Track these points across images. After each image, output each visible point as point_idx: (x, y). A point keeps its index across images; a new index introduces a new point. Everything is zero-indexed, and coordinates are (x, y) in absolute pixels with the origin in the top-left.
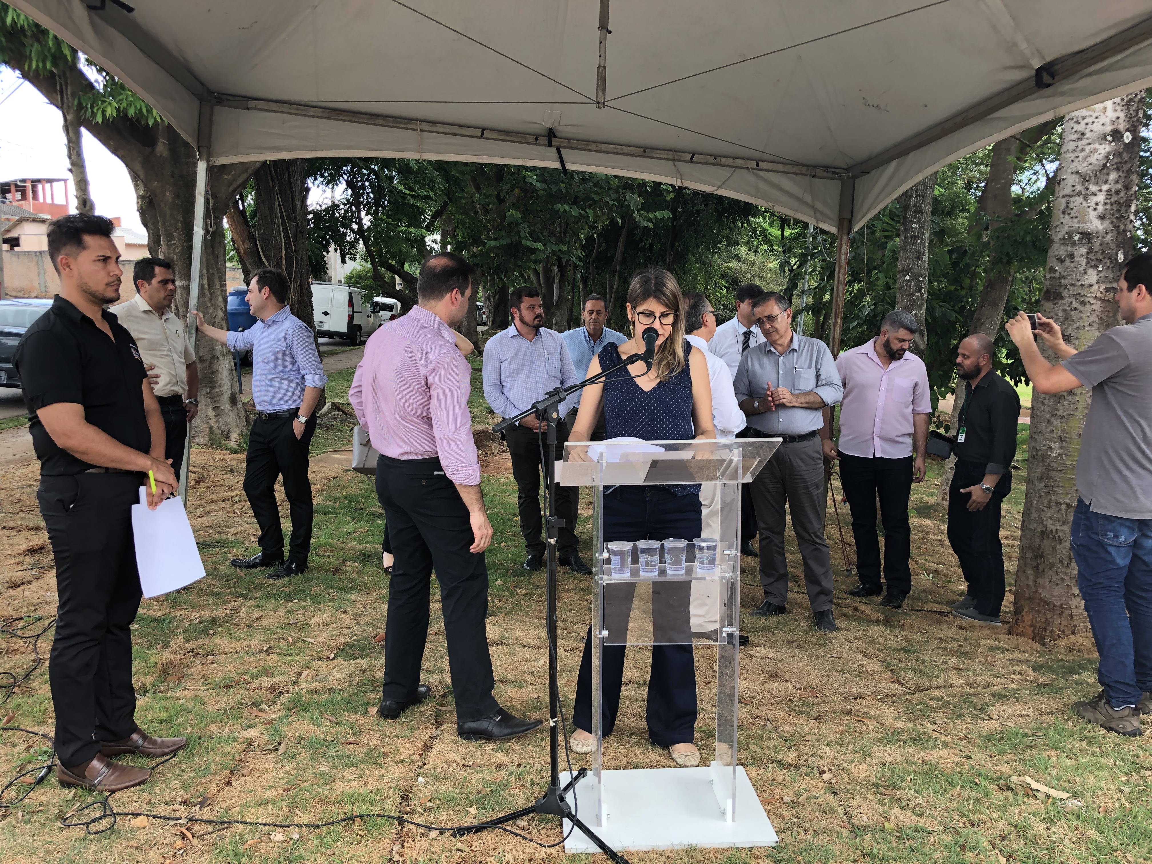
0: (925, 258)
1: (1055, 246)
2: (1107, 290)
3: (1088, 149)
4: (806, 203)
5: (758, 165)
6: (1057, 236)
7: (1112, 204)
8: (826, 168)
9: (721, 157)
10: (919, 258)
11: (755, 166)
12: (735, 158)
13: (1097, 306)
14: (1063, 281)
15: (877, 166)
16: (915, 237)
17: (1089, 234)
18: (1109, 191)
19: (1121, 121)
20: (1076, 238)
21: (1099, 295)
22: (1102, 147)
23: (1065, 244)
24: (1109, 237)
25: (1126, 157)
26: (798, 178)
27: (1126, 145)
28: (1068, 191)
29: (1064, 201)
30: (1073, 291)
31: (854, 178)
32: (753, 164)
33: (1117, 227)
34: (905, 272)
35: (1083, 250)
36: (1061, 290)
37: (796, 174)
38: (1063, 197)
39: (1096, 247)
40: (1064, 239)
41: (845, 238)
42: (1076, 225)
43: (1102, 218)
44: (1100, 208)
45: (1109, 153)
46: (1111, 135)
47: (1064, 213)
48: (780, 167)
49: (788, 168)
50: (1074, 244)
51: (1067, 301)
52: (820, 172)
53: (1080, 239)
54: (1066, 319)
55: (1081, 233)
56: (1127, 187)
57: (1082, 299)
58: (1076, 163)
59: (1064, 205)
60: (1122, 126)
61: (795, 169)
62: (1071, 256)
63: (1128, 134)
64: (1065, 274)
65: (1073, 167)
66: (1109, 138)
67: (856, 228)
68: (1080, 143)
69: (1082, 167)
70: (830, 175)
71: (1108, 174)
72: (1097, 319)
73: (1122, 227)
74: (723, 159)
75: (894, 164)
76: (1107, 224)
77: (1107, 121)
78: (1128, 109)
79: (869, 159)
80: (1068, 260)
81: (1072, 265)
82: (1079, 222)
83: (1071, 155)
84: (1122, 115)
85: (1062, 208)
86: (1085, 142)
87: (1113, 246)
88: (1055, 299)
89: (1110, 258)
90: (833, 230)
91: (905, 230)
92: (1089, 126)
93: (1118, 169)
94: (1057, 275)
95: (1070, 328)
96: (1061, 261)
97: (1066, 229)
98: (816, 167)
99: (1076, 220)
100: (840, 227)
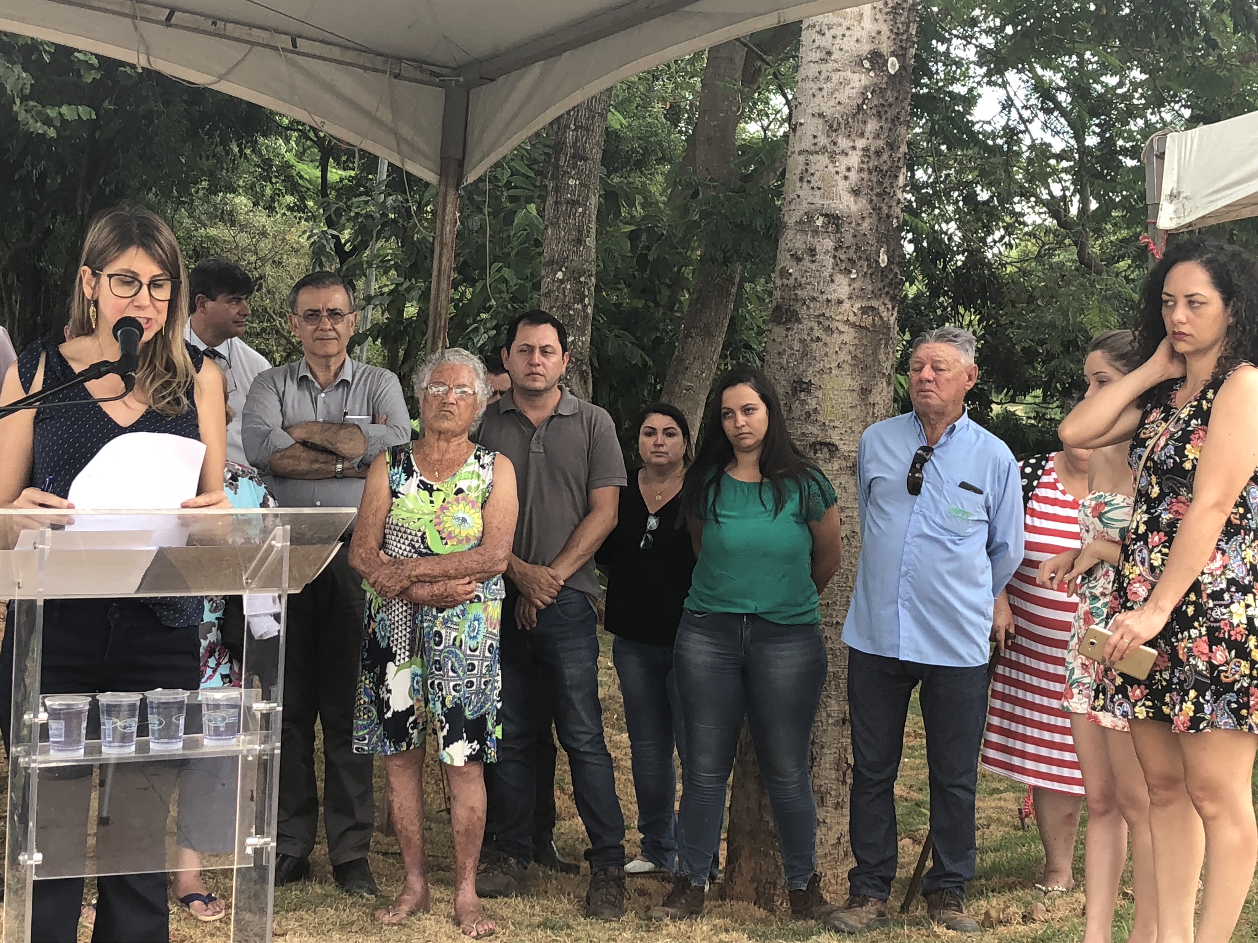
0: (591, 242)
1: (789, 234)
2: (864, 310)
3: (835, 77)
4: (381, 124)
5: (294, 45)
6: (791, 219)
7: (870, 172)
8: (420, 63)
9: (227, 21)
10: (579, 241)
11: (290, 47)
12: (252, 26)
13: (849, 335)
14: (799, 292)
15: (506, 71)
16: (574, 203)
17: (838, 218)
18: (866, 150)
19: (884, 38)
20: (819, 223)
21: (852, 319)
22: (856, 77)
23: (803, 231)
24: (866, 225)
25: (890, 96)
26: (370, 76)
27: (890, 76)
28: (807, 144)
29: (801, 159)
30: (816, 309)
31: (468, 87)
32: (285, 41)
33: (877, 209)
34: (555, 264)
35: (828, 243)
36: (797, 306)
37: (365, 68)
38: (800, 153)
39: (848, 239)
40: (800, 222)
41: (451, 192)
42: (818, 202)
43: (856, 192)
44: (854, 176)
45: (866, 88)
46: (870, 60)
47: (801, 179)
48: (336, 53)
49: (349, 56)
50: (816, 232)
51: (806, 324)
52: (407, 69)
53: (825, 225)
54: (804, 354)
55: (826, 216)
56: (892, 146)
57: (827, 323)
58: (818, 100)
59: (801, 167)
60: (885, 47)
61: (364, 59)
62: (812, 252)
63: (892, 60)
64: (803, 281)
65: (813, 106)
66: (867, 64)
67: (471, 179)
68: (824, 67)
69: (828, 108)
70: (426, 77)
71: (865, 123)
72: (848, 358)
73: (885, 210)
74: (230, 26)
75: (536, 69)
76: (863, 202)
77: (863, 35)
78: (894, 20)
79: (494, 56)
80: (807, 258)
81: (813, 266)
82: (823, 196)
83: (811, 84)
84: (885, 29)
85: (798, 172)
86: (830, 66)
87: (872, 240)
88: (788, 321)
89: (867, 260)
90: (430, 177)
91: (557, 189)
92: (838, 40)
93: (879, 115)
94: (792, 281)
95: (811, 370)
96: (799, 260)
97: (805, 206)
98: (400, 59)
99: (818, 193)
100: (443, 173)
